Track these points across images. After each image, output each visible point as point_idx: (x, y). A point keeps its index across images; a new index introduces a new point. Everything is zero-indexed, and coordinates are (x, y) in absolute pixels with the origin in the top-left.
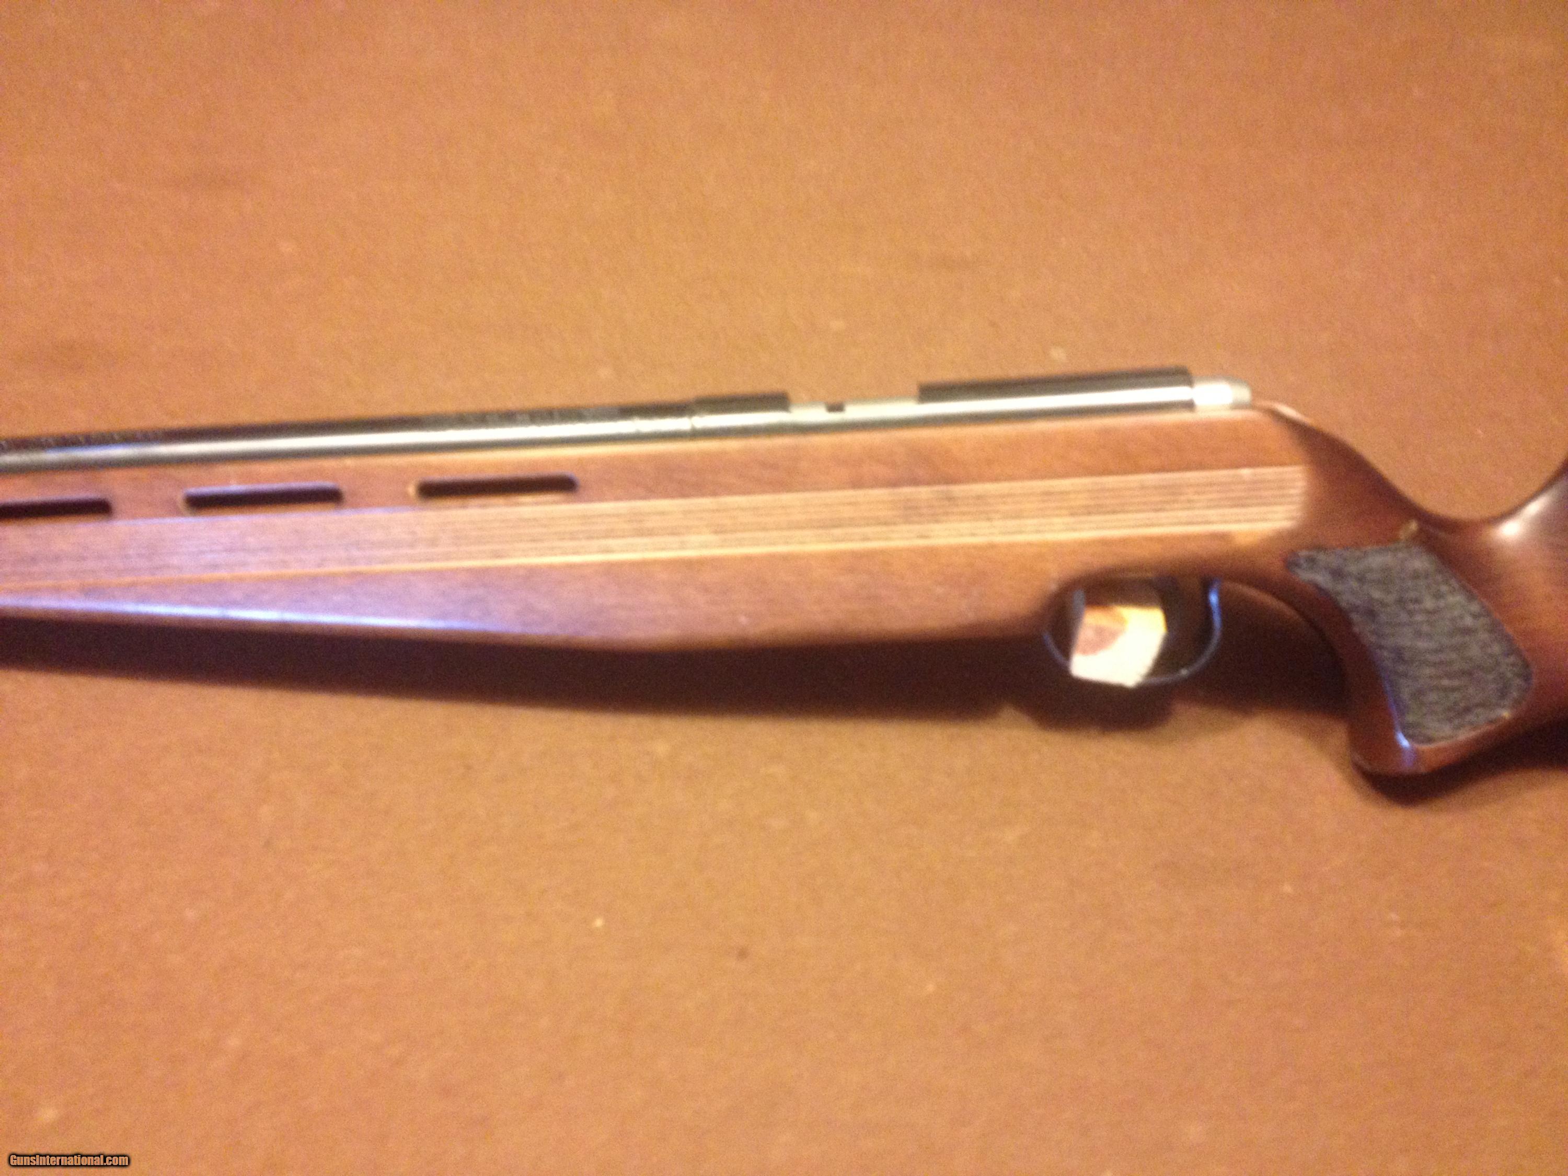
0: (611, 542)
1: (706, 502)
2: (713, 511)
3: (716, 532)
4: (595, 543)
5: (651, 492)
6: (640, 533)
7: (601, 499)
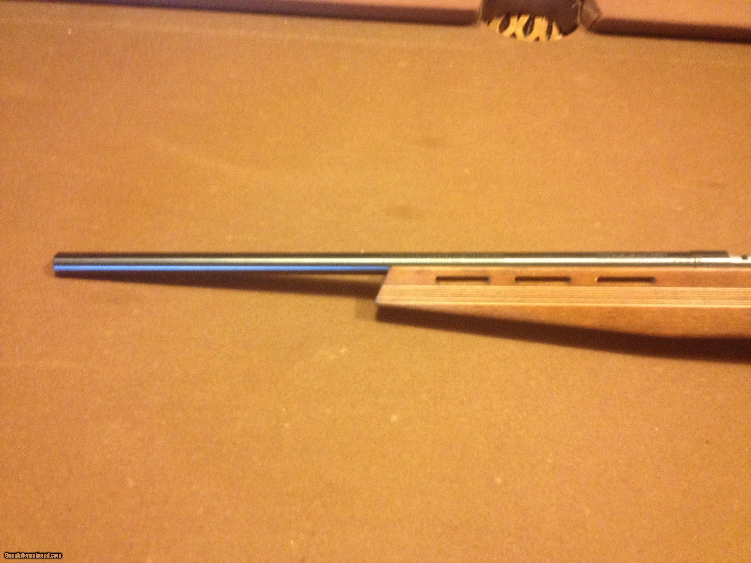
0: (665, 301)
1: (701, 289)
2: (703, 292)
3: (703, 299)
4: (659, 301)
5: (682, 284)
6: (676, 298)
7: (664, 285)
